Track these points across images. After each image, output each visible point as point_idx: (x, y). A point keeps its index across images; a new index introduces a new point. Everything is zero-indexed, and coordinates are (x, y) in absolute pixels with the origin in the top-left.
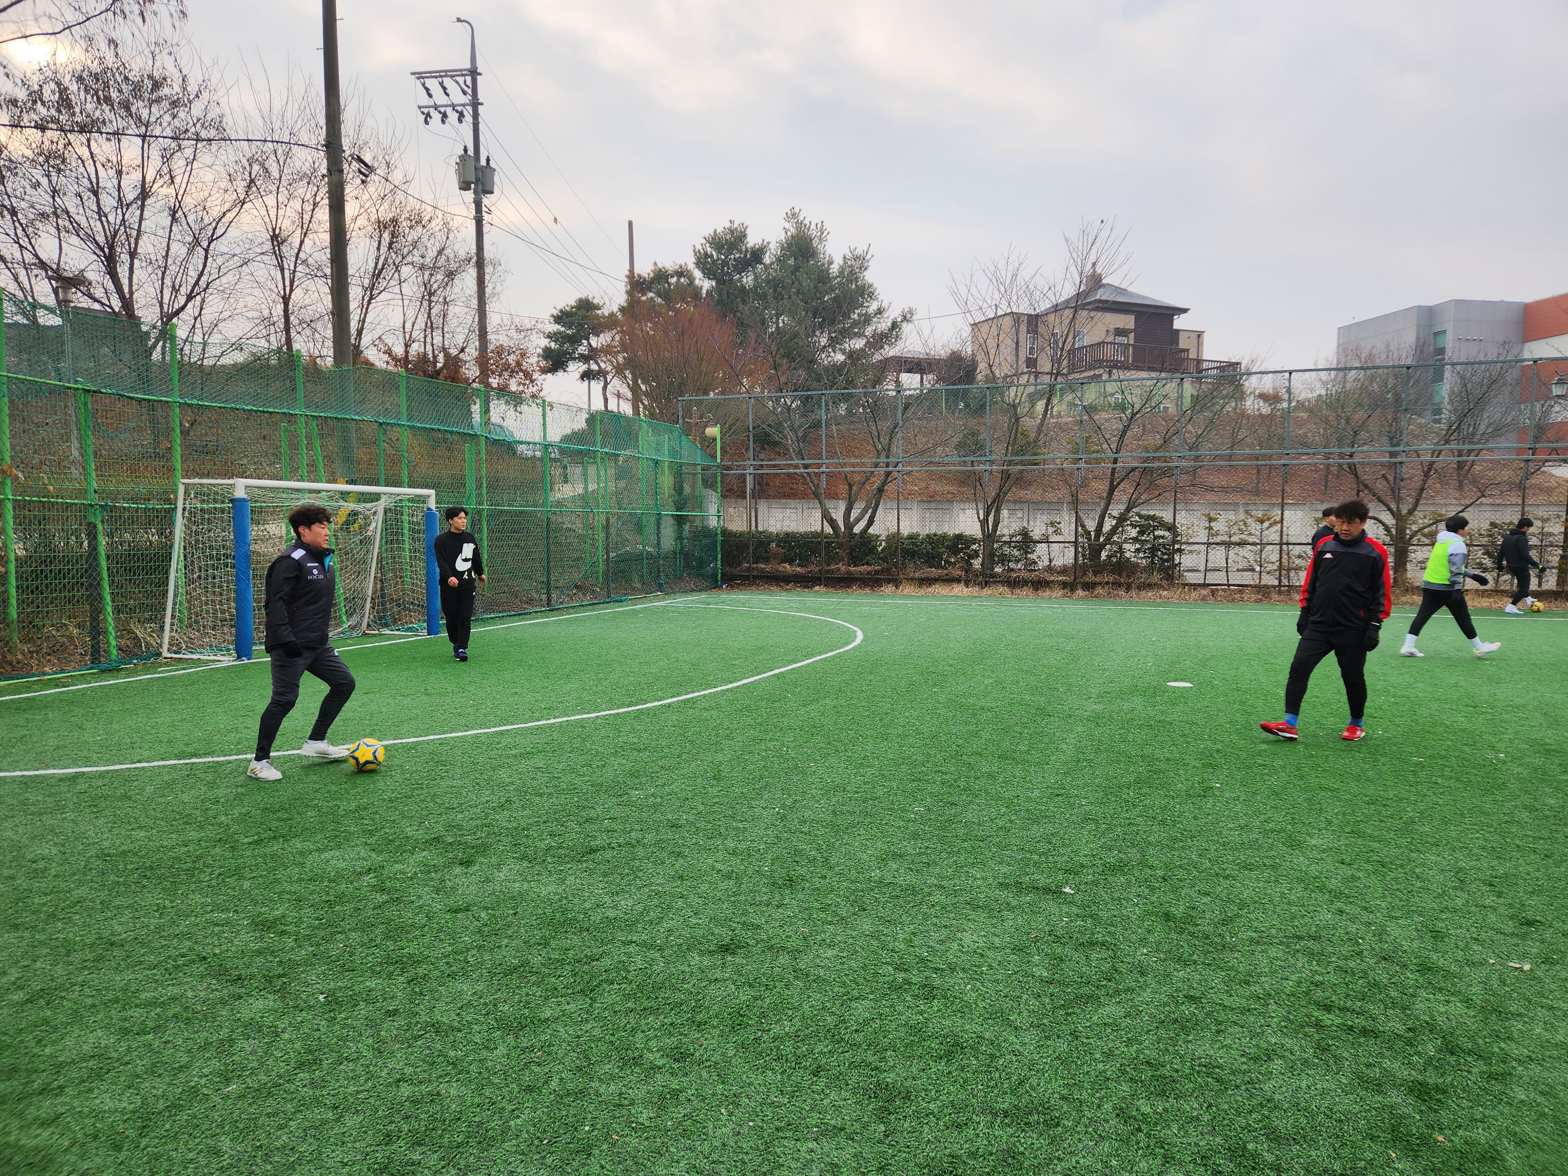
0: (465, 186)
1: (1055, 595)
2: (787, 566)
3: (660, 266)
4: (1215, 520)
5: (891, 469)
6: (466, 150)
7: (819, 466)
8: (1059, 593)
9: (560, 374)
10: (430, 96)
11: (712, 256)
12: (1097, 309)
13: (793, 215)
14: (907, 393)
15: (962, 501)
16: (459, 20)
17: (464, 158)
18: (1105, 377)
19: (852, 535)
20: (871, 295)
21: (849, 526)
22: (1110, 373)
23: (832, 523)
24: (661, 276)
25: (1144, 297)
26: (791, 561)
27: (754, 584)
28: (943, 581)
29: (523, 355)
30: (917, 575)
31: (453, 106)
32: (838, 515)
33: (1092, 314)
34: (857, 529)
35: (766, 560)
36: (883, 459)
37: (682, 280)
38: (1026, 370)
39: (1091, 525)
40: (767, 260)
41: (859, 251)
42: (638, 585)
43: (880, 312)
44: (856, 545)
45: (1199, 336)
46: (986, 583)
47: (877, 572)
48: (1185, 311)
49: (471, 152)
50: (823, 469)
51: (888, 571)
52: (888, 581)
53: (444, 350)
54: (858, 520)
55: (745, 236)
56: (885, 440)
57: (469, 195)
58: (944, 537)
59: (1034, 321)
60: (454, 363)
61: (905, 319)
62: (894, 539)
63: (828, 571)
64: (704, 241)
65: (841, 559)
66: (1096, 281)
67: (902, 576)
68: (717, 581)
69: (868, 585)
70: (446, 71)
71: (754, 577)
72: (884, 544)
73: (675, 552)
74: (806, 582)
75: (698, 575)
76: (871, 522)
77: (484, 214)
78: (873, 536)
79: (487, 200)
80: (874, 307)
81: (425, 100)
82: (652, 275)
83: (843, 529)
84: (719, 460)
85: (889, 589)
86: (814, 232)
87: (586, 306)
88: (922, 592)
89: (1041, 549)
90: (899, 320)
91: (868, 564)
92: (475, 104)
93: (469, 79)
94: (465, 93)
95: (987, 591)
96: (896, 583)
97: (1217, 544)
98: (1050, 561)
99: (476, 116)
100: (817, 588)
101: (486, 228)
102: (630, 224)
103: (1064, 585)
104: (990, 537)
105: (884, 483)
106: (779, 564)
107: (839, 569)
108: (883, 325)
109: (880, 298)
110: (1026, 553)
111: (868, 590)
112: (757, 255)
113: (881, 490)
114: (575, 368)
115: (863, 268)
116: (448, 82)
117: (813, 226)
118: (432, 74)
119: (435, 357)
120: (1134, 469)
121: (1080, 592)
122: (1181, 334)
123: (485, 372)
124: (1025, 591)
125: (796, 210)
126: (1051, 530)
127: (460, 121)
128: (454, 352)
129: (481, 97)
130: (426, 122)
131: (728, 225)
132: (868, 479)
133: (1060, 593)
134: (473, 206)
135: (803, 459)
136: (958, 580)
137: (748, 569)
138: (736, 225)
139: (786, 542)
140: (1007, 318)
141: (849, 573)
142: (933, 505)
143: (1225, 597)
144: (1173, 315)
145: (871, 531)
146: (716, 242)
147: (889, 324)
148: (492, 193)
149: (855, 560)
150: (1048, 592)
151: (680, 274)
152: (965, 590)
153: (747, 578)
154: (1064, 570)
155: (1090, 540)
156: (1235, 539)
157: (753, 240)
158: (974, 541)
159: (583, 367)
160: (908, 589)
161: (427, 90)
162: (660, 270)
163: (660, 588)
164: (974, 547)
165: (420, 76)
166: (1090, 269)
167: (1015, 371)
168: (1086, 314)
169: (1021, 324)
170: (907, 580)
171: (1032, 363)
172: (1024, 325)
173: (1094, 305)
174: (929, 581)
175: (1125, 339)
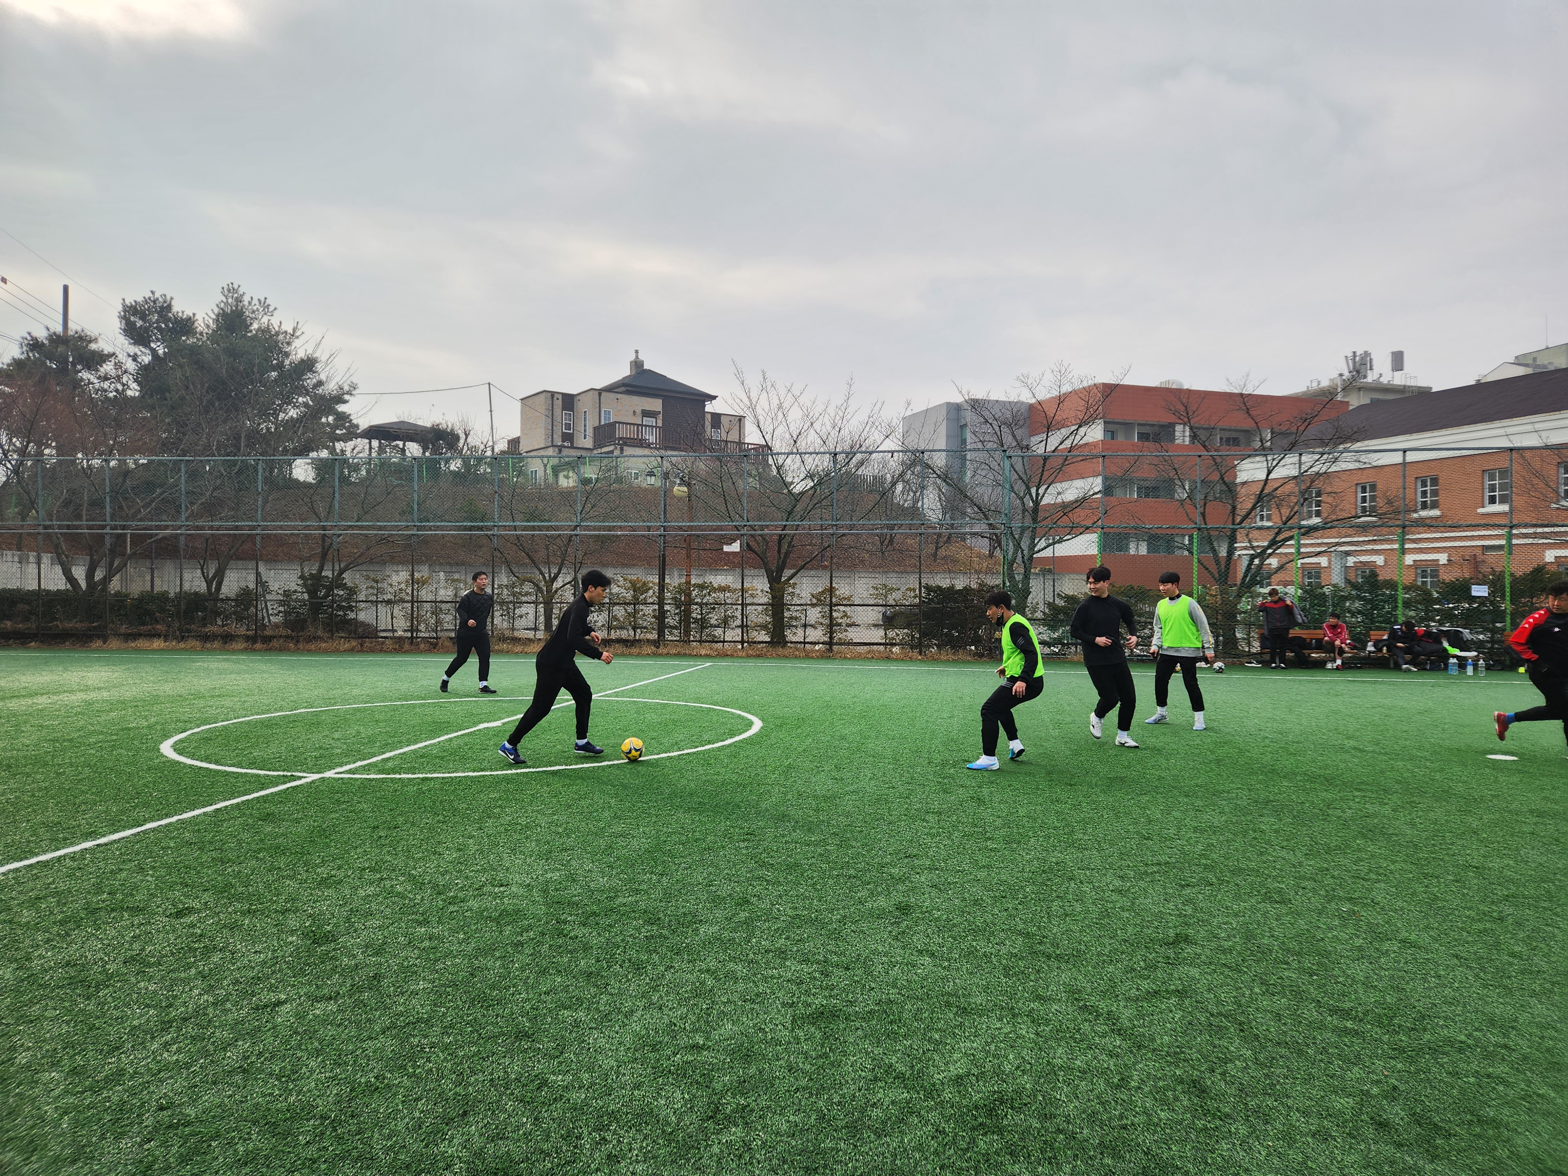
12: (628, 392)
13: (231, 290)
18: (617, 453)
21: (93, 586)
22: (622, 450)
24: (63, 339)
28: (145, 636)
30: (126, 631)
33: (619, 396)
38: (559, 444)
40: (197, 329)
43: (320, 383)
48: (715, 397)
52: (99, 637)
59: (569, 401)
61: (344, 392)
63: (46, 628)
66: (639, 367)
69: (81, 641)
74: (24, 638)
88: (125, 645)
96: (106, 638)
100: (32, 644)
102: (66, 289)
104: (213, 595)
107: (57, 626)
109: (321, 372)
111: (80, 645)
112: (187, 324)
117: (255, 301)
122: (722, 418)
125: (236, 287)
131: (149, 295)
140: (543, 396)
144: (704, 401)
146: (136, 310)
157: (180, 311)
160: (114, 643)
166: (632, 357)
167: (550, 444)
168: (612, 395)
169: (556, 402)
170: (114, 635)
171: (568, 437)
172: (559, 403)
173: (623, 389)
174: (135, 637)
175: (654, 420)
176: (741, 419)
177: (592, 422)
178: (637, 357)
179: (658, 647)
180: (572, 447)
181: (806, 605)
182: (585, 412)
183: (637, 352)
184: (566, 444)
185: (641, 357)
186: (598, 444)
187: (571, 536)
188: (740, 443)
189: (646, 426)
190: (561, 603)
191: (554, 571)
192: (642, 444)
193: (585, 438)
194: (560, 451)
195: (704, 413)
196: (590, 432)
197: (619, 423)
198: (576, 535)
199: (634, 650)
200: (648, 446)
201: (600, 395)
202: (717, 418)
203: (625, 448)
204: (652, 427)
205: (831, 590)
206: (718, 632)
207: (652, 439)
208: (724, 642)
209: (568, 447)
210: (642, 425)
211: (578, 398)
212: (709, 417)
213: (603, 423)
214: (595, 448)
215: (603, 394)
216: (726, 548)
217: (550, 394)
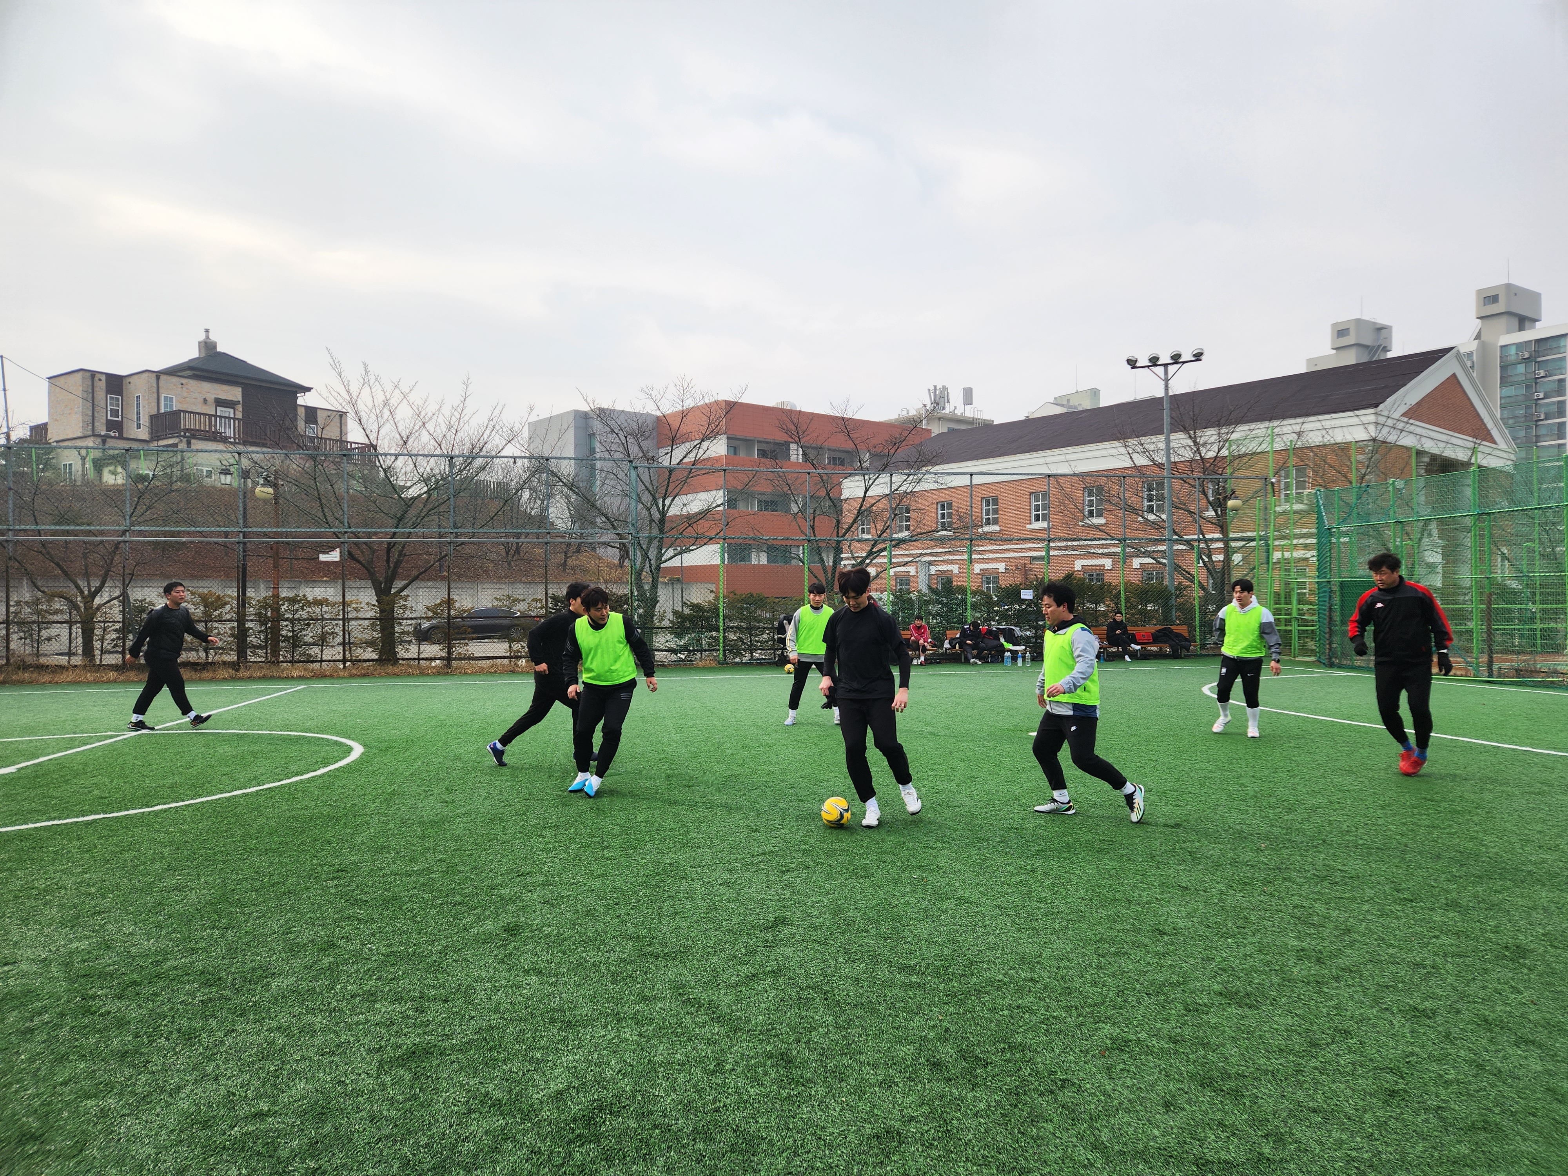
12: (196, 377)
18: (182, 446)
22: (189, 443)
33: (184, 381)
38: (103, 433)
48: (309, 389)
59: (117, 382)
66: (211, 349)
140: (82, 375)
144: (296, 393)
166: (202, 337)
167: (90, 433)
168: (175, 380)
169: (97, 384)
171: (115, 426)
172: (101, 385)
173: (188, 373)
175: (232, 411)
176: (342, 415)
177: (147, 410)
178: (208, 337)
179: (237, 670)
180: (121, 437)
181: (420, 618)
182: (138, 397)
183: (207, 331)
184: (112, 434)
185: (213, 337)
186: (156, 435)
187: (119, 543)
188: (342, 442)
189: (221, 417)
190: (104, 622)
191: (96, 583)
192: (215, 438)
193: (139, 427)
194: (104, 442)
195: (295, 406)
196: (145, 420)
197: (185, 412)
198: (125, 542)
199: (206, 675)
200: (224, 440)
201: (158, 378)
202: (312, 413)
203: (193, 441)
204: (229, 418)
205: (449, 602)
206: (314, 651)
207: (229, 432)
208: (321, 661)
209: (114, 437)
210: (216, 416)
211: (128, 380)
212: (301, 412)
213: (162, 411)
214: (152, 439)
215: (163, 377)
216: (323, 558)
217: (89, 374)
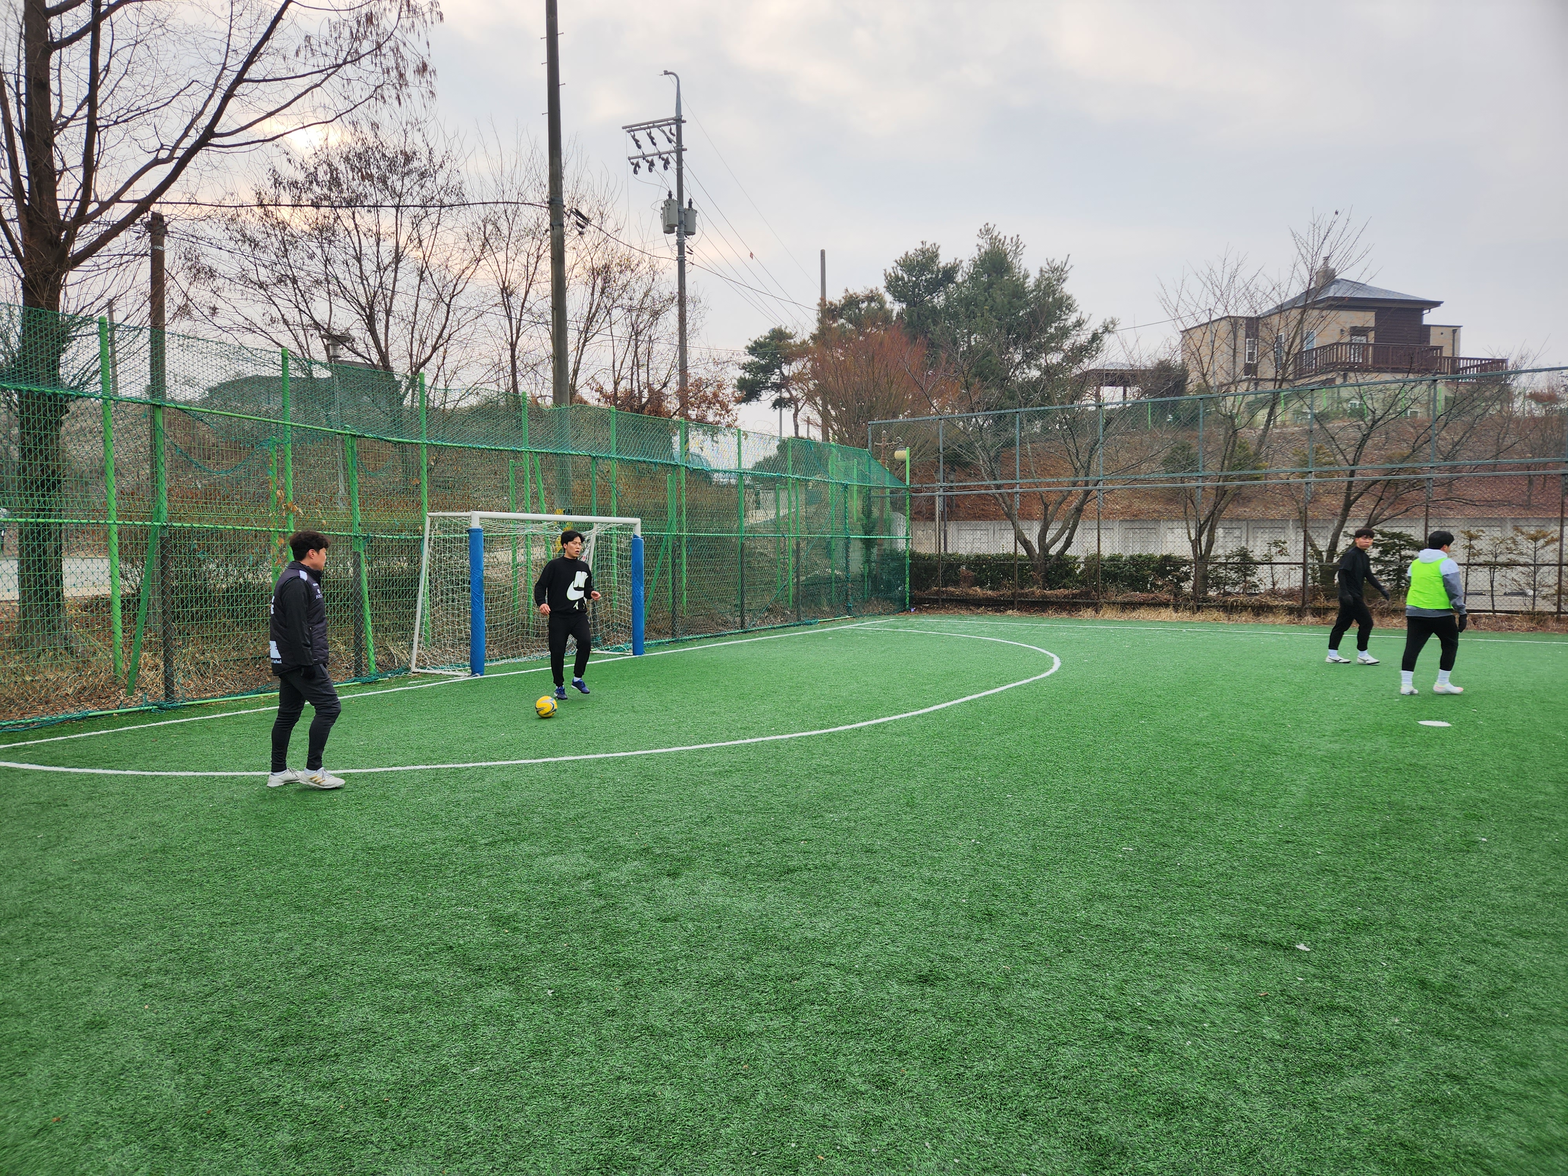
0: (669, 230)
1: (1278, 621)
2: (978, 589)
3: (851, 292)
4: (1477, 537)
5: (1090, 487)
6: (670, 195)
7: (1013, 486)
8: (1283, 619)
9: (754, 403)
10: (639, 147)
11: (902, 279)
12: (1331, 307)
13: (987, 231)
14: (1109, 407)
15: (1170, 520)
16: (666, 73)
17: (668, 203)
18: (1339, 381)
19: (1047, 557)
20: (1070, 307)
21: (1044, 548)
22: (1345, 377)
23: (1026, 544)
24: (852, 302)
25: (1386, 291)
26: (982, 585)
27: (944, 607)
28: (1149, 605)
29: (720, 387)
30: (1120, 599)
31: (660, 155)
32: (1033, 537)
33: (1324, 313)
34: (1053, 551)
35: (956, 583)
36: (1081, 478)
37: (873, 304)
38: (1244, 377)
39: (1323, 544)
40: (959, 278)
41: (1057, 263)
42: (826, 609)
43: (1079, 324)
44: (1052, 568)
45: (1454, 332)
46: (1199, 608)
47: (1075, 596)
48: (1437, 304)
49: (675, 197)
50: (1017, 489)
51: (1087, 594)
52: (1088, 606)
53: (649, 385)
54: (1054, 541)
55: (937, 256)
56: (1084, 458)
57: (673, 238)
58: (1150, 559)
59: (1253, 325)
60: (657, 398)
61: (1106, 330)
62: (1094, 561)
63: (1021, 595)
64: (895, 265)
65: (1036, 583)
66: (1328, 277)
67: (1102, 600)
68: (905, 605)
69: (1065, 610)
70: (654, 122)
71: (943, 600)
72: (1082, 566)
73: (862, 576)
74: (998, 605)
75: (886, 599)
76: (1068, 543)
77: (686, 254)
78: (1071, 558)
79: (689, 242)
80: (1072, 319)
81: (635, 152)
82: (843, 301)
83: (1037, 551)
84: (908, 483)
85: (1089, 613)
86: (1009, 247)
87: (779, 335)
88: (1125, 616)
89: (1263, 571)
90: (1100, 331)
91: (1064, 587)
92: (679, 150)
93: (674, 127)
94: (670, 141)
95: (1199, 617)
96: (1096, 607)
97: (1480, 565)
98: (1274, 585)
99: (680, 161)
100: (1010, 612)
101: (688, 268)
102: (823, 253)
103: (1290, 610)
104: (1202, 558)
105: (1083, 502)
106: (969, 587)
107: (1033, 593)
108: (1082, 337)
109: (1080, 309)
110: (1245, 575)
111: (1064, 615)
112: (949, 274)
113: (1079, 510)
114: (768, 397)
115: (1061, 280)
116: (655, 132)
117: (1008, 241)
118: (640, 127)
119: (640, 392)
120: (1375, 482)
121: (1309, 618)
122: (1432, 329)
123: (685, 404)
124: (1244, 616)
125: (991, 226)
126: (1274, 550)
127: (666, 168)
128: (657, 387)
129: (685, 143)
130: (635, 172)
131: (920, 246)
132: (1065, 499)
133: (1286, 620)
134: (676, 248)
135: (995, 479)
136: (1166, 605)
137: (937, 593)
138: (928, 246)
139: (976, 565)
140: (1223, 323)
141: (1045, 596)
142: (1137, 525)
143: (1489, 625)
144: (1423, 310)
145: (1068, 553)
146: (907, 264)
147: (1089, 336)
148: (693, 234)
149: (1050, 582)
150: (1271, 618)
151: (870, 298)
152: (1174, 615)
153: (936, 601)
154: (1290, 594)
155: (1321, 560)
156: (1501, 559)
157: (944, 260)
158: (1185, 563)
159: (775, 396)
160: (1109, 614)
161: (637, 141)
162: (851, 296)
163: (848, 611)
164: (1184, 569)
165: (631, 129)
167: (1235, 379)
168: (1316, 313)
169: (1239, 329)
170: (1109, 604)
171: (1251, 369)
172: (1242, 329)
173: (1326, 304)
174: (1133, 606)
175: (1364, 337)
176: (1457, 330)
184: (1250, 377)
188: (1454, 358)
195: (1417, 325)
202: (1427, 332)
211: (1265, 320)
217: (1233, 320)
